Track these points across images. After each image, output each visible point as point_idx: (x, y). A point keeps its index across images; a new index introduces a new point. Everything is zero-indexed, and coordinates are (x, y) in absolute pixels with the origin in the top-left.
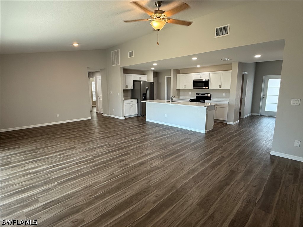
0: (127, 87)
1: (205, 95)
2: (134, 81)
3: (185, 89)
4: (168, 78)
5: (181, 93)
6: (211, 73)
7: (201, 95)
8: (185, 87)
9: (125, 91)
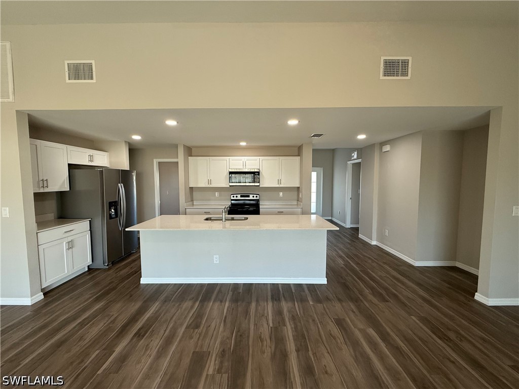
0: (45, 182)
1: (249, 196)
2: (71, 167)
3: (211, 186)
4: (159, 162)
5: (196, 195)
6: (261, 158)
7: (241, 196)
8: (210, 182)
9: (39, 197)
